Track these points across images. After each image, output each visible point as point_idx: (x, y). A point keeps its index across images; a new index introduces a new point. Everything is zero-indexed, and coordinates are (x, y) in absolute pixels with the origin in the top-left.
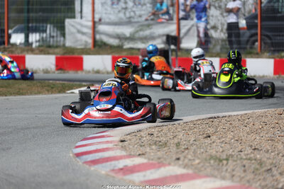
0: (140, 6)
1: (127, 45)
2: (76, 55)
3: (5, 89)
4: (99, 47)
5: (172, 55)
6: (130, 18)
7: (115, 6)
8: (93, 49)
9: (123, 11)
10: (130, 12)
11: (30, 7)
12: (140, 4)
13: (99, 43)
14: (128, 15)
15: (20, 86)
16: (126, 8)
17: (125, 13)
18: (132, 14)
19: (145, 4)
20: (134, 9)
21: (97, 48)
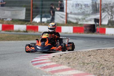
0: (87, 8)
1: (80, 23)
2: (59, 26)
3: (23, 38)
4: (68, 23)
5: (97, 27)
6: (83, 12)
7: (77, 7)
8: (66, 24)
9: (80, 9)
10: (83, 10)
11: (43, 7)
12: (87, 7)
13: (69, 22)
14: (82, 11)
15: (30, 37)
16: (81, 8)
17: (81, 10)
18: (84, 10)
19: (89, 7)
20: (85, 8)
21: (67, 24)
